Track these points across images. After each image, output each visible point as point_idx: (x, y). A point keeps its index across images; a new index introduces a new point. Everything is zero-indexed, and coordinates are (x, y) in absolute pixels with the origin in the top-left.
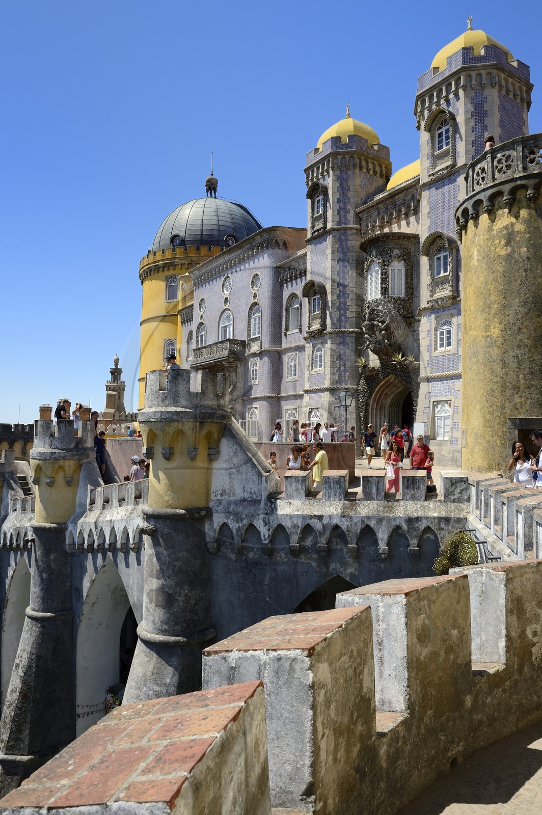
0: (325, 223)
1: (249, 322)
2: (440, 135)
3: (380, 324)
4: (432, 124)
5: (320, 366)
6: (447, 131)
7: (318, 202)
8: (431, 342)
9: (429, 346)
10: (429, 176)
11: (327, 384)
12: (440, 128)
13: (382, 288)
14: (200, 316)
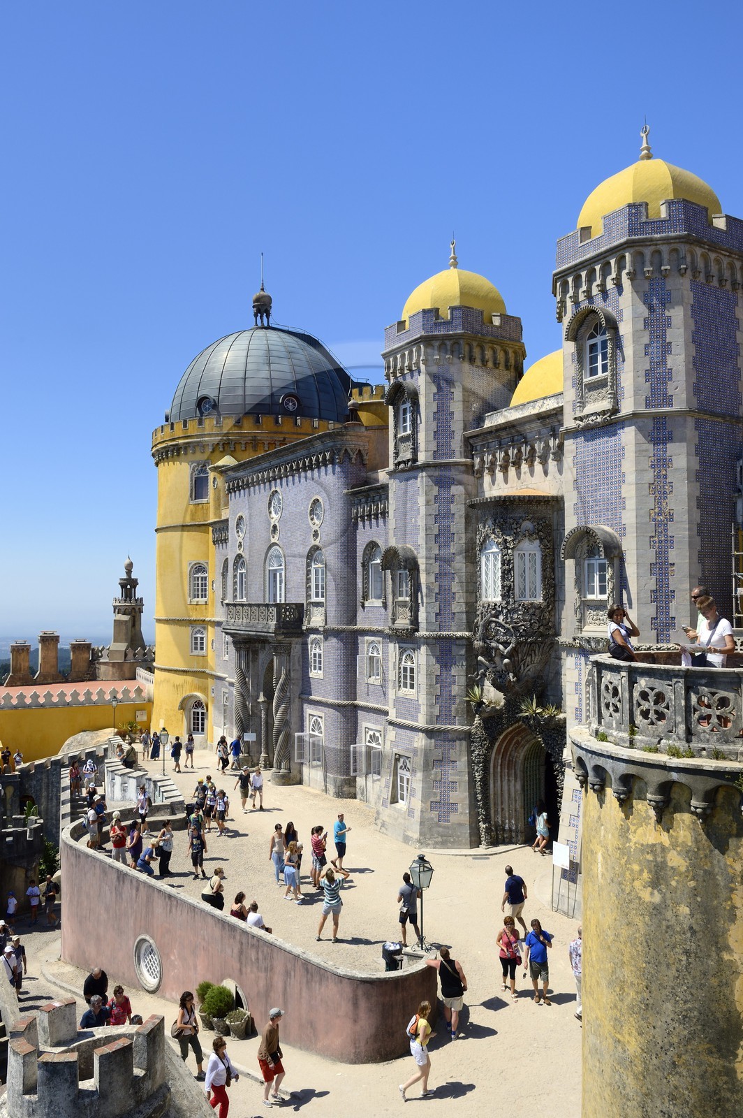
0: (415, 451)
1: (308, 575)
2: (593, 348)
3: (501, 647)
4: (578, 329)
5: (412, 687)
6: (604, 344)
7: (405, 413)
8: (580, 705)
9: (578, 710)
10: (575, 419)
11: (421, 722)
12: (592, 336)
13: (503, 587)
14: (238, 544)
